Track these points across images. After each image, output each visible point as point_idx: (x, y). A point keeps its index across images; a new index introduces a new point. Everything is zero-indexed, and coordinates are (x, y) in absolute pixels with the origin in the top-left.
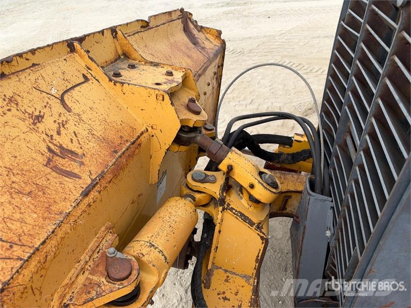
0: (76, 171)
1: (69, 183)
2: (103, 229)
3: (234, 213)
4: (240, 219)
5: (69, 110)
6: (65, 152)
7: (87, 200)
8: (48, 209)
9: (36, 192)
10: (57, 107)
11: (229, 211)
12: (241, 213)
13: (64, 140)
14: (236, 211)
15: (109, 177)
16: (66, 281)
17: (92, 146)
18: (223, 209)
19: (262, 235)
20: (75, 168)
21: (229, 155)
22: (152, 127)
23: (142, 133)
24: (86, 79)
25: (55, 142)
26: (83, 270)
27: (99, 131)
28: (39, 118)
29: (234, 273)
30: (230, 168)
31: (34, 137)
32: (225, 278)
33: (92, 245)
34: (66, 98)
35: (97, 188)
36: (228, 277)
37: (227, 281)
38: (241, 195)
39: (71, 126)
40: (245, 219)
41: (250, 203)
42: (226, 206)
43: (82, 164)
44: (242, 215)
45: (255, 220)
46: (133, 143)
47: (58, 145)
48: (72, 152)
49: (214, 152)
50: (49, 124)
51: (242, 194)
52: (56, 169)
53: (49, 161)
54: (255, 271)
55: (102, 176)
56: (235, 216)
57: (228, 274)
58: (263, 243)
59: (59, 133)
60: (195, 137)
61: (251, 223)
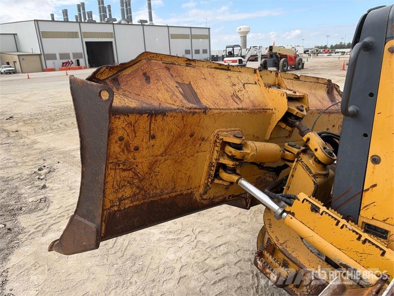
1: (235, 104)
2: (238, 129)
3: (302, 164)
4: (305, 168)
5: (245, 88)
6: (237, 97)
7: (238, 111)
8: (227, 104)
9: (225, 99)
10: (241, 85)
11: (300, 162)
13: (239, 94)
14: (304, 163)
15: (248, 111)
16: (221, 129)
17: (247, 101)
18: (297, 161)
19: (315, 180)
20: (239, 102)
21: (310, 133)
22: (275, 109)
23: (269, 109)
24: (256, 83)
25: (236, 93)
26: (227, 132)
27: (252, 98)
28: (235, 85)
30: (308, 140)
31: (231, 89)
33: (233, 129)
34: (245, 85)
35: (243, 111)
39: (243, 92)
40: (308, 169)
41: (314, 162)
42: (299, 159)
43: (241, 102)
44: (307, 166)
45: (313, 171)
46: (263, 109)
48: (240, 98)
49: (303, 131)
50: (237, 88)
51: (312, 157)
52: (233, 99)
53: (232, 96)
55: (246, 109)
56: (303, 166)
58: (314, 187)
59: (238, 92)
60: (295, 122)
61: (311, 172)
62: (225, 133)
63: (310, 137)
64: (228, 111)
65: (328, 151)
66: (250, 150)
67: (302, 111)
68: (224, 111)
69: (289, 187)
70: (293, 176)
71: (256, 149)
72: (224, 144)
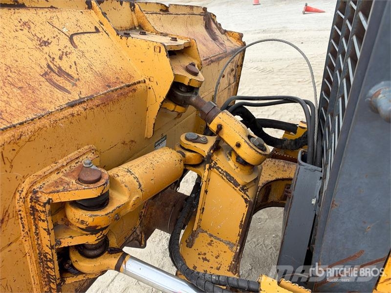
0: (68, 88)
1: (58, 93)
2: (86, 147)
3: (220, 172)
4: (225, 178)
5: (75, 47)
6: (61, 72)
7: (71, 110)
8: (33, 103)
9: (26, 88)
10: (65, 41)
11: (215, 170)
12: (226, 173)
13: (65, 64)
14: (222, 170)
15: (97, 102)
16: (40, 173)
17: (89, 76)
18: (210, 168)
19: (246, 197)
20: (68, 86)
21: (220, 115)
22: (149, 79)
23: (139, 82)
24: (97, 31)
25: (55, 63)
26: (58, 170)
27: (98, 67)
28: (46, 43)
29: (218, 239)
30: (220, 128)
31: (37, 54)
32: (209, 242)
33: (72, 155)
34: (75, 38)
35: (83, 105)
36: (212, 241)
37: (210, 244)
38: (229, 157)
39: (73, 57)
40: (230, 179)
41: (237, 165)
42: (212, 164)
43: (76, 85)
44: (227, 175)
45: (240, 181)
46: (129, 86)
47: (58, 66)
48: (68, 75)
49: (207, 112)
50: (54, 49)
51: (231, 156)
52: (51, 81)
53: (46, 74)
54: (239, 237)
55: (91, 98)
56: (221, 175)
57: (212, 238)
58: (247, 206)
59: (61, 58)
60: (190, 97)
61: (236, 184)
62: (55, 177)
63: (223, 123)
64: (45, 121)
65: (258, 144)
66: (127, 192)
67: (196, 74)
68: (31, 127)
69: (203, 209)
70: (206, 192)
71: (140, 186)
72: (60, 208)
